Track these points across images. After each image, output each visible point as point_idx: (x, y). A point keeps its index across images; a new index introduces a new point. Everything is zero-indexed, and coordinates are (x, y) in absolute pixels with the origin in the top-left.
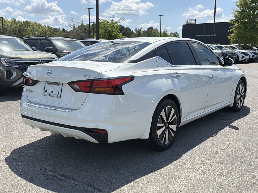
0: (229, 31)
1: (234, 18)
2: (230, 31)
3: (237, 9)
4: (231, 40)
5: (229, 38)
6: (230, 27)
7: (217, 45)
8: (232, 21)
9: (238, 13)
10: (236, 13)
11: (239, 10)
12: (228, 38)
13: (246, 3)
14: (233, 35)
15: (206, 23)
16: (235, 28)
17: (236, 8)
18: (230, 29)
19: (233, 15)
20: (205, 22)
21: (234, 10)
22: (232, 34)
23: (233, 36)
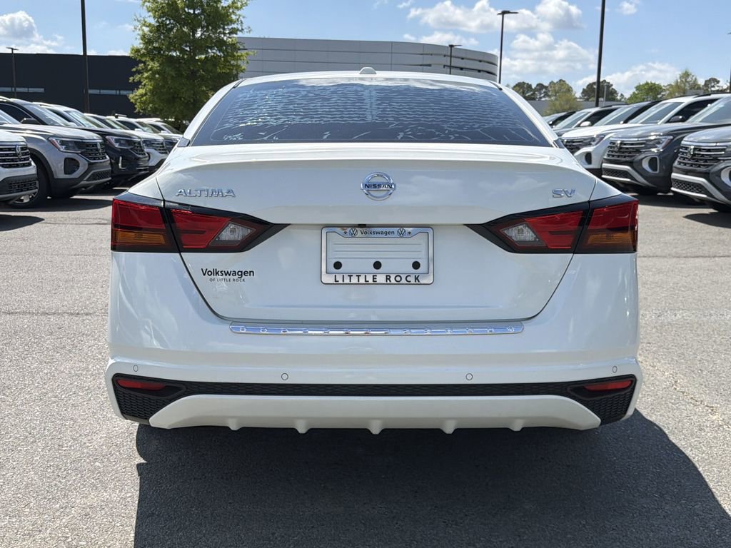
0: (131, 78)
1: (140, 44)
2: (135, 81)
3: (146, 20)
4: (136, 106)
5: (132, 100)
6: (134, 69)
7: (117, 117)
8: (138, 51)
9: (151, 31)
10: (146, 29)
11: (153, 21)
12: (128, 99)
13: (173, 5)
14: (141, 91)
15: (15, 52)
16: (150, 72)
17: (143, 16)
18: (133, 74)
19: (138, 34)
20: (12, 49)
21: (139, 21)
22: (138, 88)
23: (142, 96)
